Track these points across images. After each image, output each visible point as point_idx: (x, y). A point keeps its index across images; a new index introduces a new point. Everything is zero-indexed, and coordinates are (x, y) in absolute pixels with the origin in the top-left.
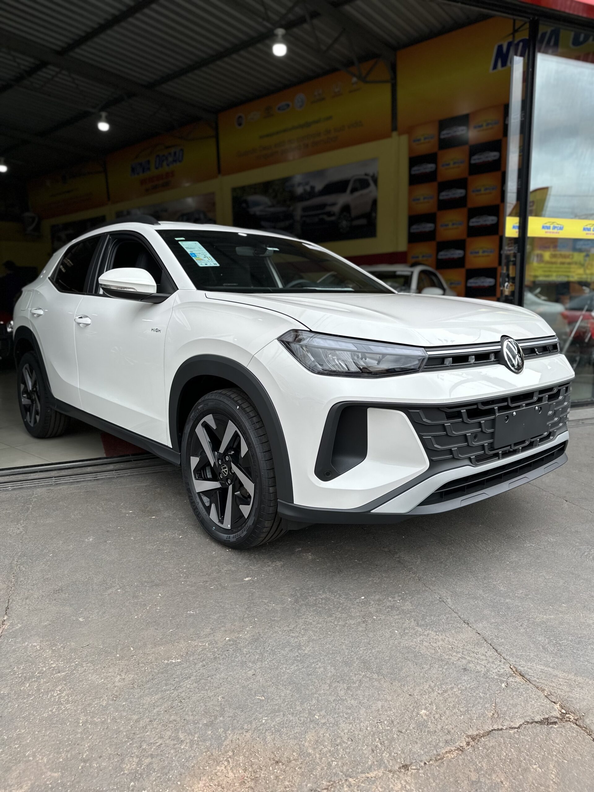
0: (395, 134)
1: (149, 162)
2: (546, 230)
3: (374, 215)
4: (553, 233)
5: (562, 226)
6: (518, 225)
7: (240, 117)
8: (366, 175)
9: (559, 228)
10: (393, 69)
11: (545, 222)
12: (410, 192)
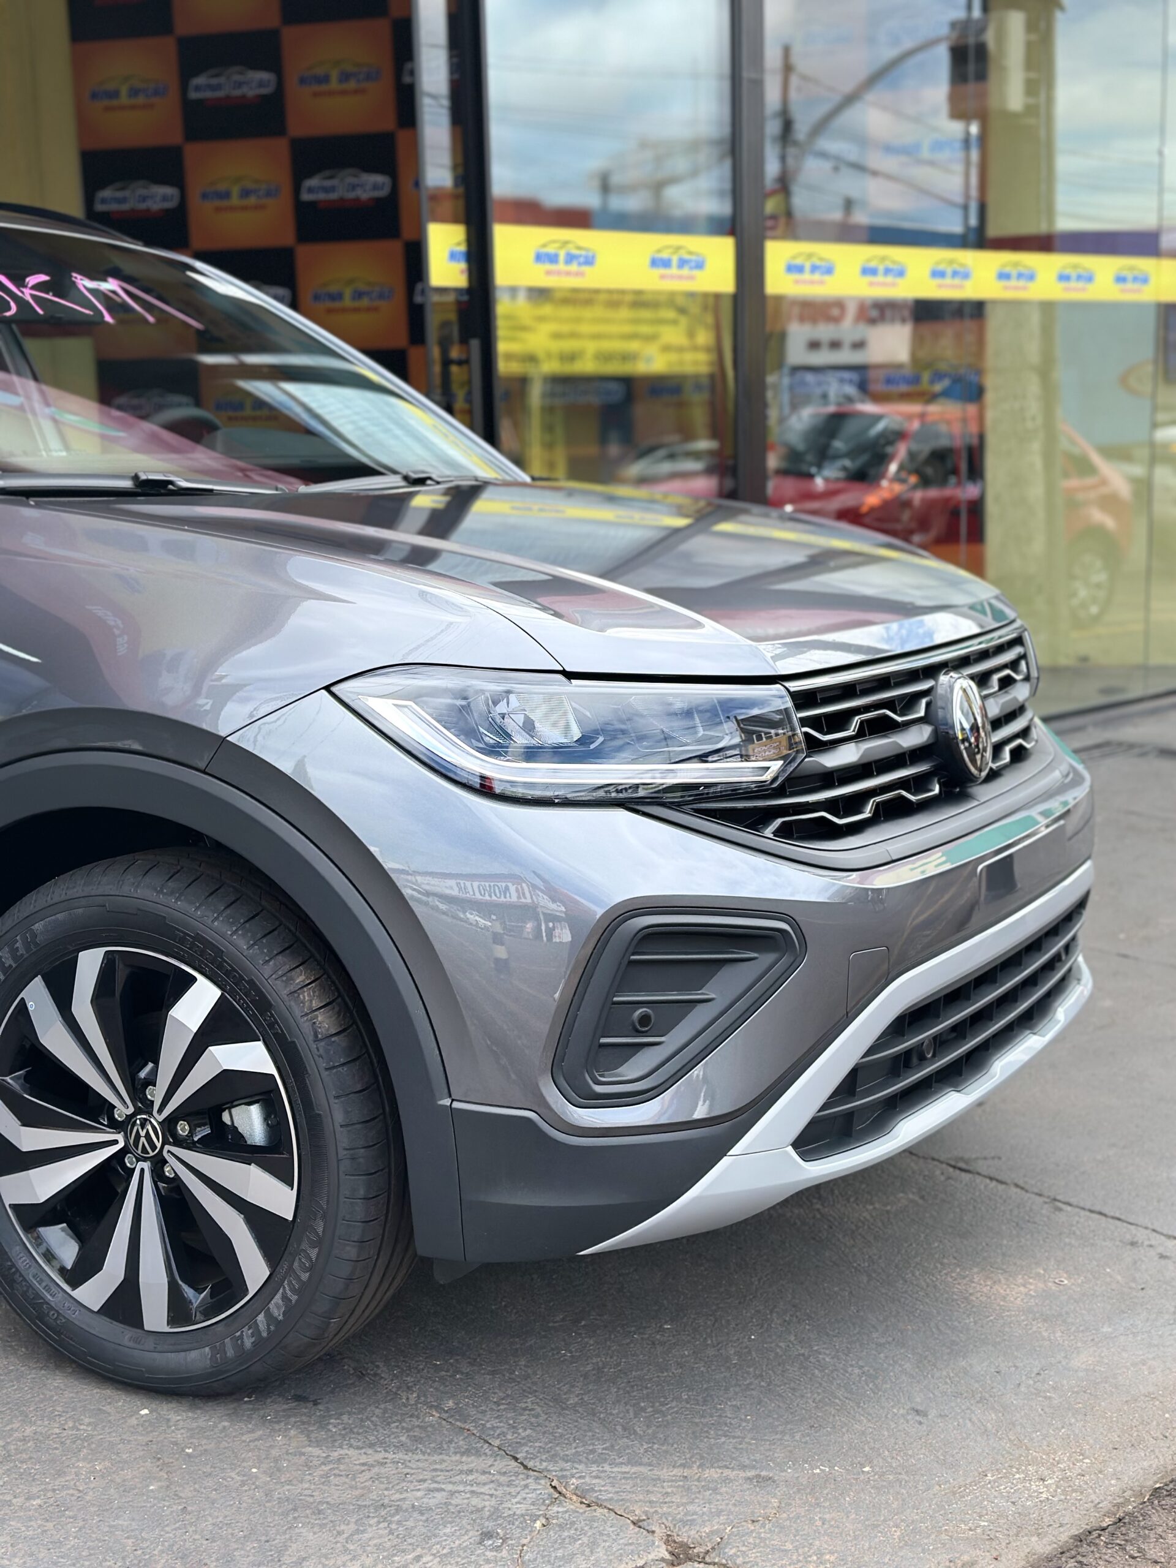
2: (548, 267)
4: (568, 274)
5: (590, 254)
6: (463, 248)
9: (582, 260)
11: (542, 241)
12: (79, 66)
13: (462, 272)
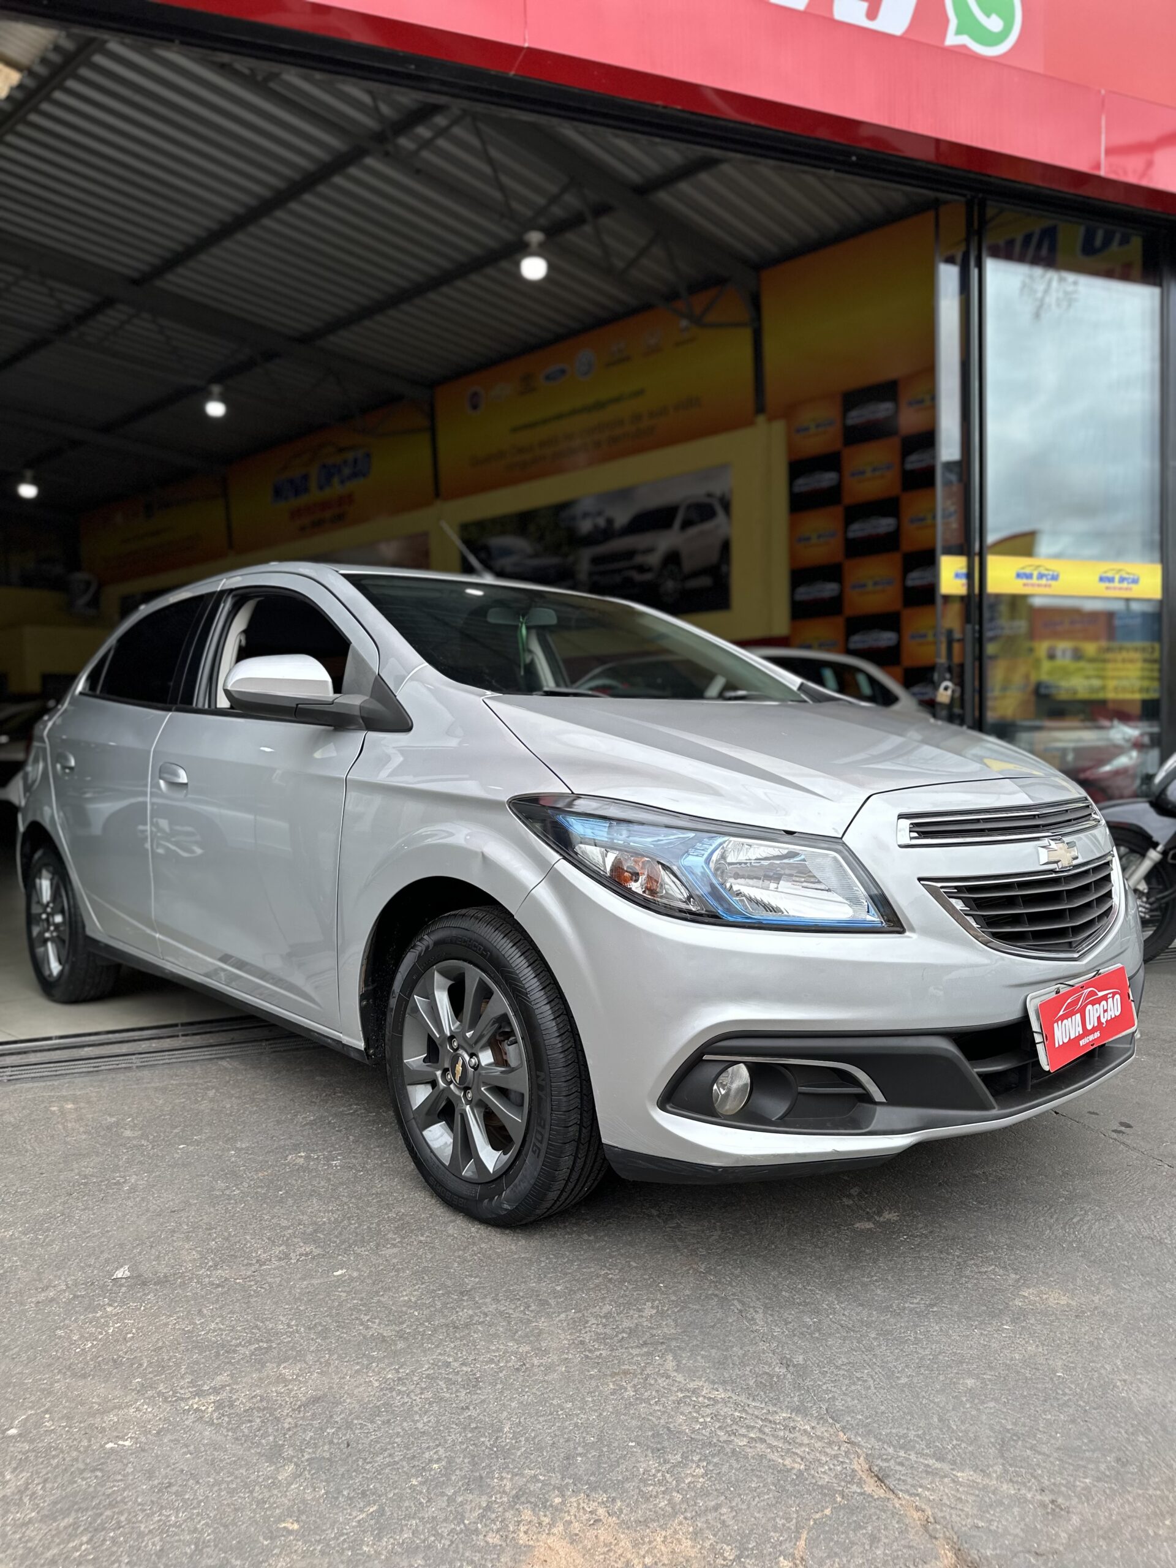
0: (761, 419)
1: (306, 477)
2: (1025, 581)
3: (724, 568)
4: (1039, 585)
5: (1055, 574)
7: (475, 394)
8: (709, 495)
9: (1049, 577)
10: (756, 303)
11: (1021, 566)
12: (793, 526)
13: (963, 585)
